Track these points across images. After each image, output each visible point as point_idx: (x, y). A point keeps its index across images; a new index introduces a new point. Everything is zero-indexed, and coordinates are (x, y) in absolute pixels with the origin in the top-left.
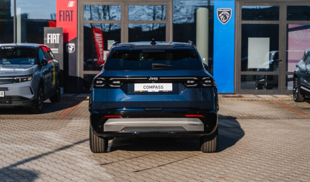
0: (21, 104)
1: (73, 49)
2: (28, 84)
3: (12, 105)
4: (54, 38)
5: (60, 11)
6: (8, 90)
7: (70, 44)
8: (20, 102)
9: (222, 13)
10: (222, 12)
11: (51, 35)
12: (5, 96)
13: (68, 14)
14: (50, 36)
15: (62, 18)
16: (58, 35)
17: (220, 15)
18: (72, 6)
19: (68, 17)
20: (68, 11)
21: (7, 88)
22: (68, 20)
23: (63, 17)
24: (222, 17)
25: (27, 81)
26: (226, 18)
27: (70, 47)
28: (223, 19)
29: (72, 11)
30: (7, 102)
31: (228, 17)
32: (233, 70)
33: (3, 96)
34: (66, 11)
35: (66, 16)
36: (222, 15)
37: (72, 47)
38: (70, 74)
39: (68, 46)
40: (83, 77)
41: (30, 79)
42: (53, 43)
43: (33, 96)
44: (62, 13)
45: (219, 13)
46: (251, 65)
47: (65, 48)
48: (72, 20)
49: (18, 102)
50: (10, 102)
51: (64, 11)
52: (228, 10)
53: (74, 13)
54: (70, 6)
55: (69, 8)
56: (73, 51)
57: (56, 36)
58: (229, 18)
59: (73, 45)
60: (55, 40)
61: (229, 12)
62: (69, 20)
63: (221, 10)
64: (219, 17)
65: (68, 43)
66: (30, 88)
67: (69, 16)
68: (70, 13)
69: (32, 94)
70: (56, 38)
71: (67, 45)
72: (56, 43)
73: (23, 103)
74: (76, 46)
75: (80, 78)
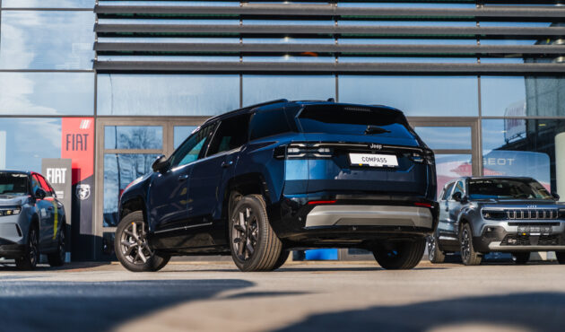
1: (87, 193)
2: (14, 219)
4: (57, 176)
5: (68, 135)
7: (82, 186)
11: (53, 170)
13: (79, 140)
14: (51, 172)
15: (70, 145)
16: (64, 170)
18: (86, 127)
19: (79, 144)
20: (80, 135)
22: (79, 148)
23: (71, 143)
25: (12, 214)
27: (83, 190)
29: (86, 135)
34: (77, 135)
35: (78, 142)
37: (86, 190)
38: (82, 232)
39: (79, 189)
40: (102, 235)
41: (16, 212)
42: (57, 182)
43: (21, 238)
44: (70, 139)
47: (75, 191)
48: (86, 149)
51: (74, 135)
53: (90, 139)
54: (83, 127)
55: (82, 130)
56: (86, 196)
57: (60, 172)
59: (88, 186)
60: (58, 178)
62: (82, 149)
65: (80, 183)
66: (17, 225)
67: (81, 142)
68: (83, 137)
69: (20, 235)
70: (60, 176)
71: (77, 187)
72: (60, 182)
73: (4, 248)
74: (92, 189)
75: (97, 237)
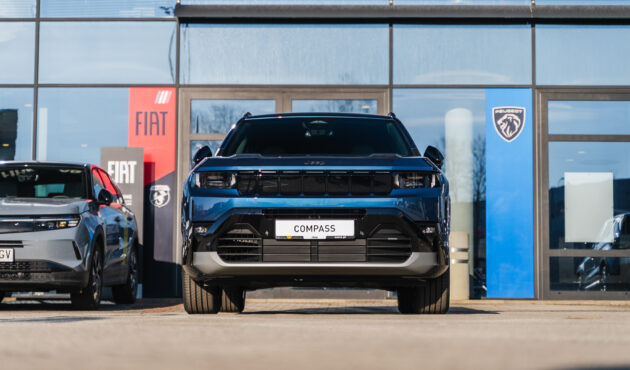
0: (53, 280)
1: (166, 197)
2: (70, 234)
3: (31, 281)
4: (122, 172)
5: (138, 113)
6: (22, 246)
7: (158, 188)
8: (50, 275)
9: (505, 117)
10: (503, 114)
11: (117, 163)
12: (14, 262)
13: (154, 120)
14: (113, 167)
15: (142, 127)
16: (133, 164)
17: (499, 122)
18: (164, 102)
19: (154, 127)
20: (156, 113)
21: (20, 242)
22: (154, 132)
23: (143, 125)
24: (503, 127)
25: (67, 226)
26: (513, 128)
27: (159, 194)
28: (505, 130)
29: (164, 113)
30: (20, 274)
31: (517, 126)
32: (531, 245)
33: (11, 260)
34: (152, 113)
35: (152, 123)
36: (504, 121)
37: (163, 194)
38: (158, 256)
39: (154, 192)
41: (73, 223)
42: (121, 182)
43: (79, 262)
44: (142, 118)
45: (498, 116)
46: (571, 236)
47: (148, 195)
48: (164, 133)
49: (45, 275)
50: (27, 276)
51: (146, 113)
52: (517, 111)
53: (170, 118)
54: (160, 102)
55: (158, 105)
56: (164, 202)
57: (127, 167)
58: (519, 129)
59: (166, 188)
60: (124, 175)
61: (520, 115)
62: (158, 133)
63: (501, 112)
64: (498, 126)
65: (154, 184)
66: (74, 243)
67: (157, 123)
68: (160, 116)
69: (79, 258)
70: (127, 172)
71: (151, 189)
72: (127, 181)
73: (56, 277)
74: (173, 192)
